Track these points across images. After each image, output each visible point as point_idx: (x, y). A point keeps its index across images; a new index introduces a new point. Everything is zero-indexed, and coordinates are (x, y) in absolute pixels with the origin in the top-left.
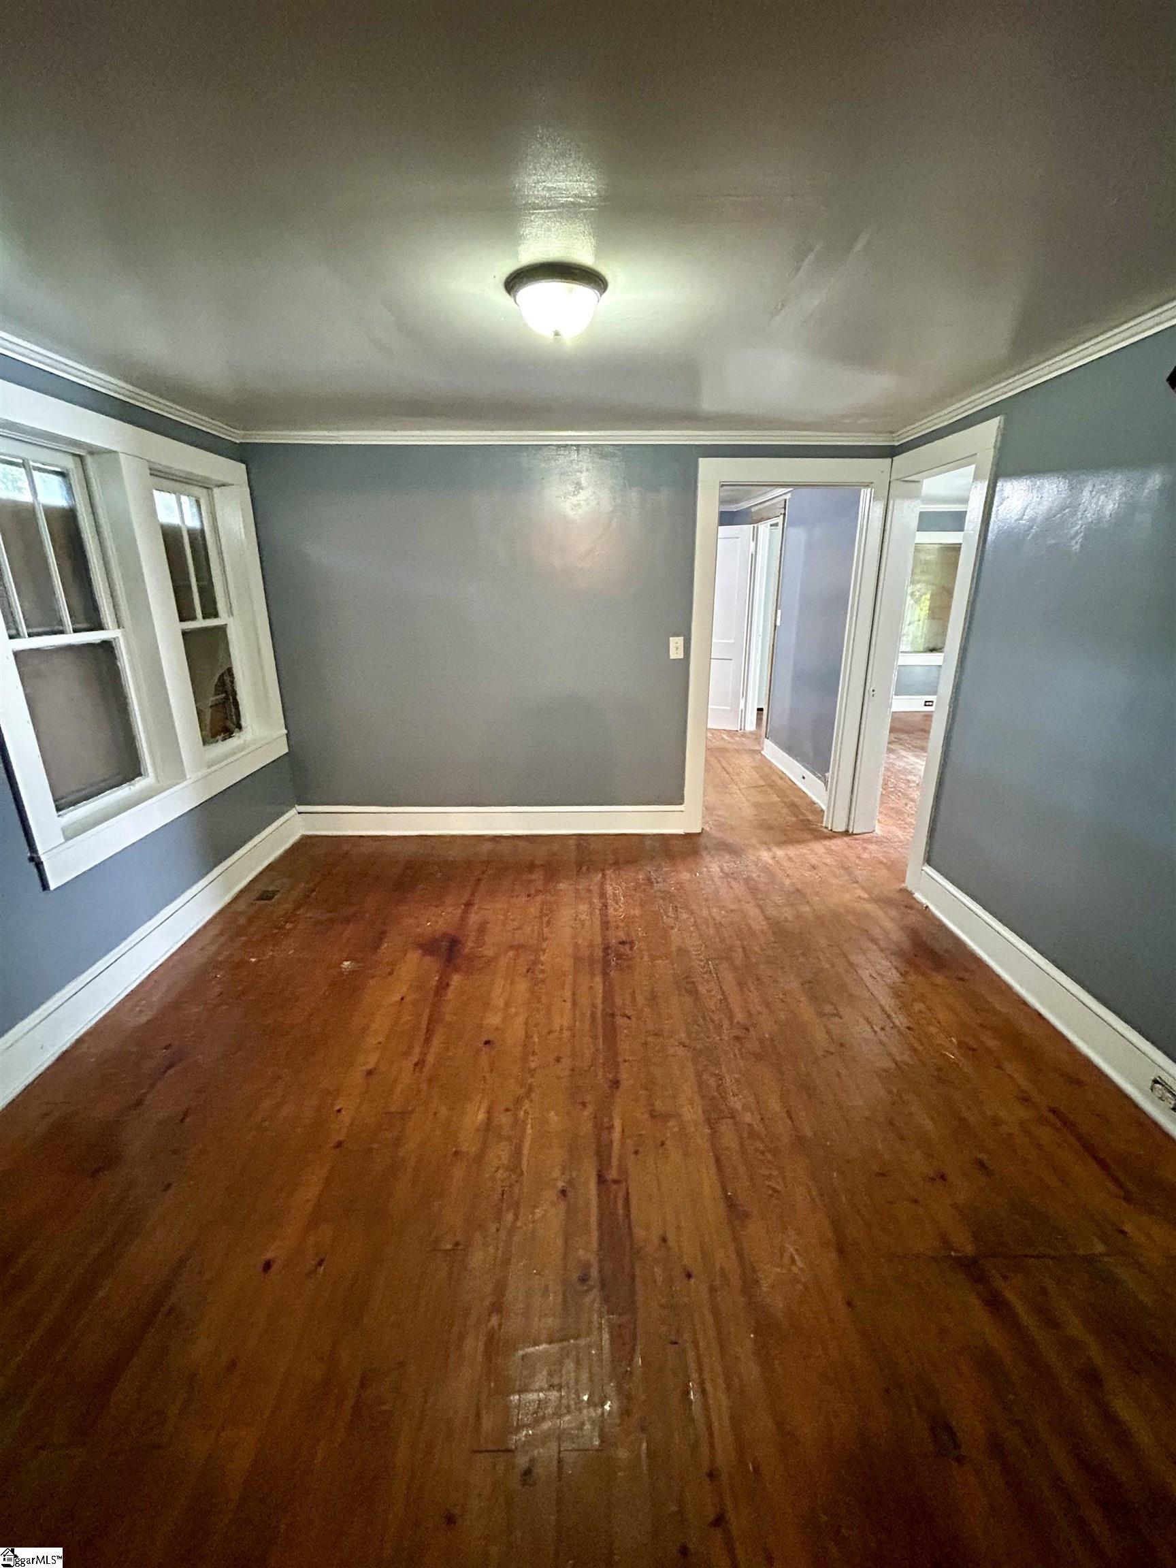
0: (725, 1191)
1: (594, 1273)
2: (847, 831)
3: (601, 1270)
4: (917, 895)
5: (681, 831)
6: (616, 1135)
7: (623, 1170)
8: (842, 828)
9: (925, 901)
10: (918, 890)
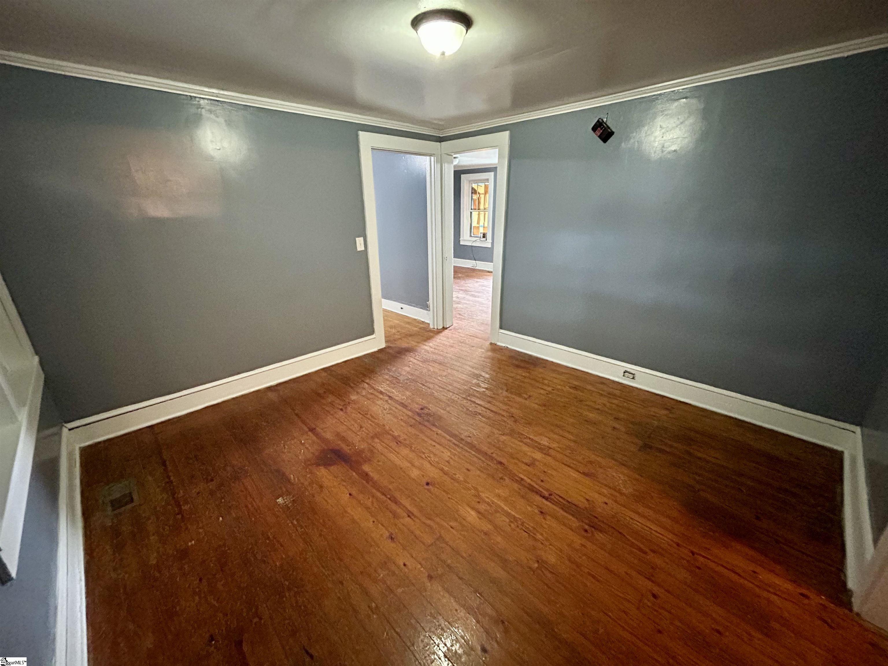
0: (580, 472)
1: (587, 527)
2: (443, 327)
3: (586, 524)
4: (499, 344)
5: (376, 349)
6: (529, 481)
7: (547, 490)
8: (441, 327)
9: (504, 345)
10: (498, 341)
